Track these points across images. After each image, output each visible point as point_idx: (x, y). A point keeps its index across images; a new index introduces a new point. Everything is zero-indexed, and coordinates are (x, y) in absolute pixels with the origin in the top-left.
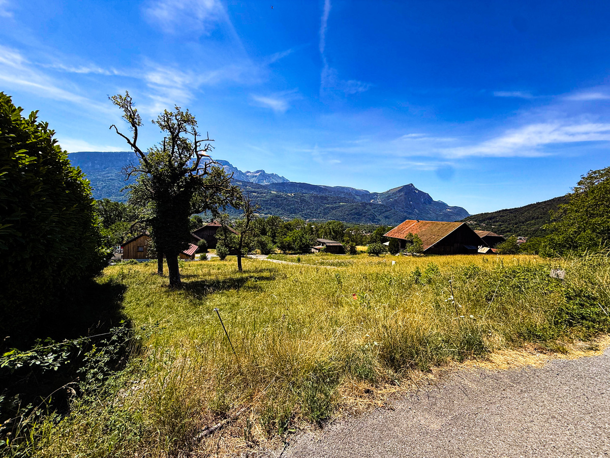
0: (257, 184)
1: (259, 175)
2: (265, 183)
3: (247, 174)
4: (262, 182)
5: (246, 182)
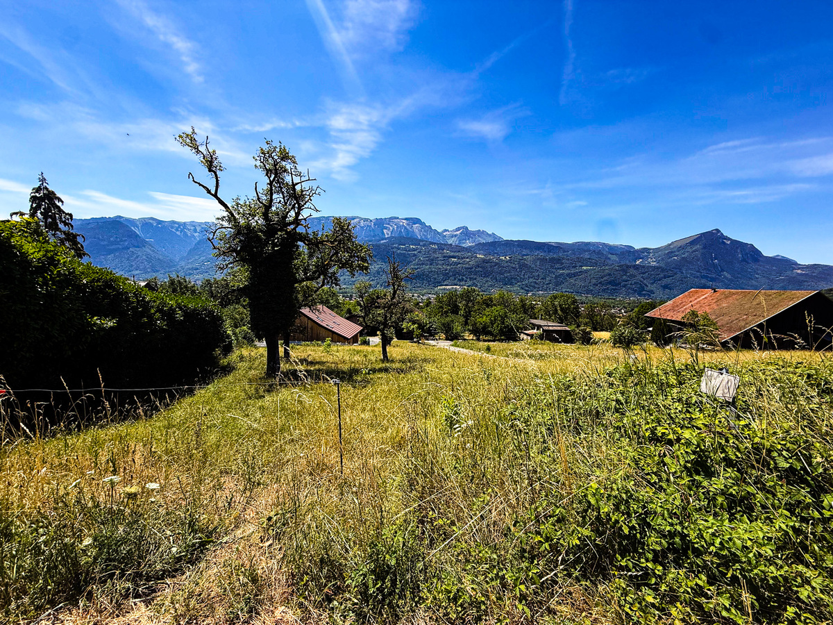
0: (457, 246)
1: (461, 233)
2: (468, 244)
3: (444, 234)
4: (464, 243)
5: (442, 244)
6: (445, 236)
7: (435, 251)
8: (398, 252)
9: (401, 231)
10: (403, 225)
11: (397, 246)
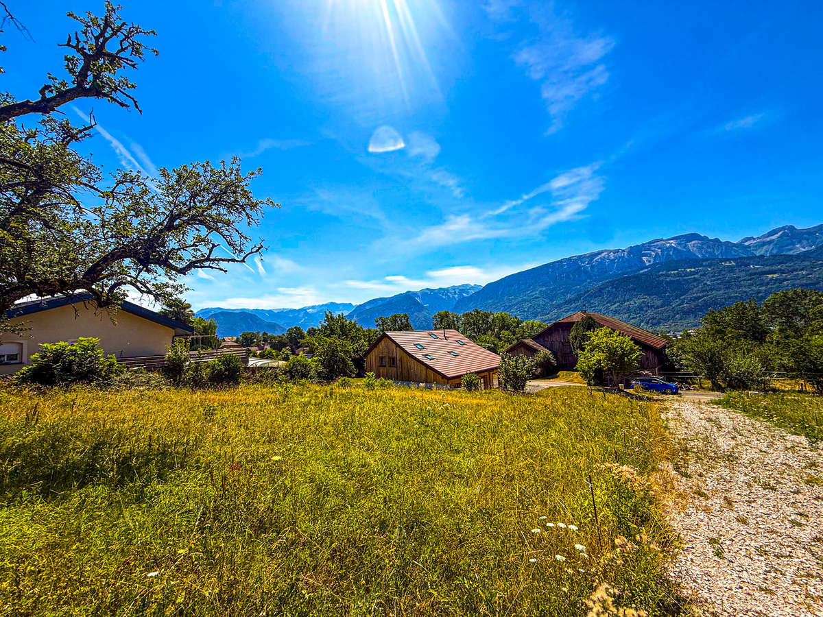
0: (775, 256)
1: (781, 237)
2: (800, 249)
3: (746, 244)
4: (790, 250)
5: (745, 258)
6: (748, 247)
7: (731, 269)
8: (668, 279)
9: (668, 255)
10: (671, 247)
11: (664, 272)
